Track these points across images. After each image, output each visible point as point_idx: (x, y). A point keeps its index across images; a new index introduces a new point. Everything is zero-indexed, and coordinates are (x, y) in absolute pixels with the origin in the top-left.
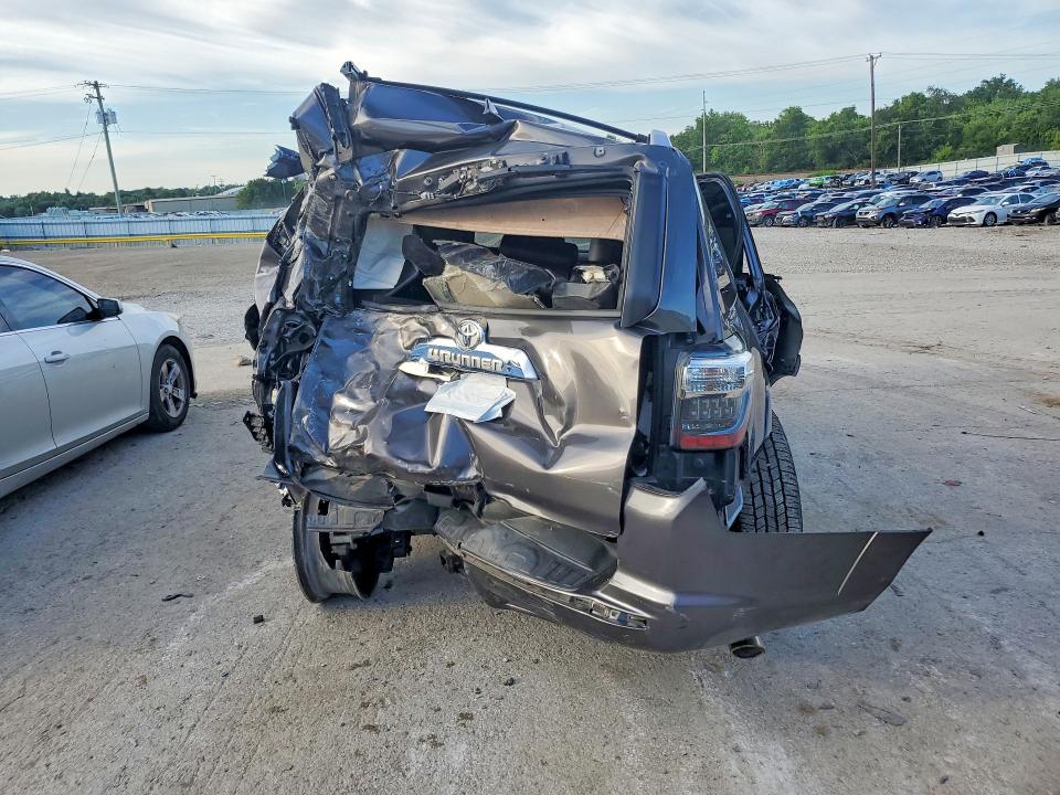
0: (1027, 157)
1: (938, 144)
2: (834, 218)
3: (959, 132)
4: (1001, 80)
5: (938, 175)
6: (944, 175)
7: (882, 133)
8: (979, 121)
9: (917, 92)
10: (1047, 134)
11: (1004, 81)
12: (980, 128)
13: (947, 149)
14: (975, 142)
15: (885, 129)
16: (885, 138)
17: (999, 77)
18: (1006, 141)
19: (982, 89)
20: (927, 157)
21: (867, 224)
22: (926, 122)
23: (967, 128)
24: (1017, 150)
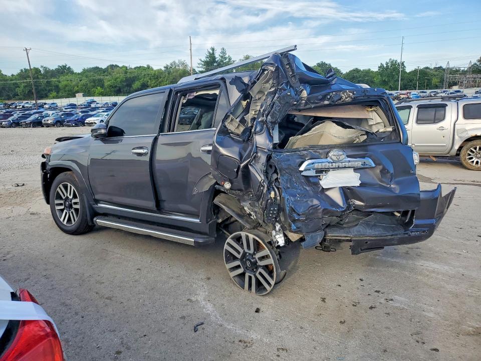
0: (89, 99)
1: (50, 91)
2: (31, 123)
3: (57, 87)
4: (65, 66)
5: (56, 105)
6: (58, 105)
7: (23, 84)
8: (65, 83)
9: (36, 67)
10: (92, 90)
11: (67, 67)
12: (66, 86)
13: (54, 94)
14: (65, 91)
15: (24, 82)
16: (25, 87)
17: (64, 65)
18: (78, 92)
19: (58, 69)
20: (46, 96)
21: (48, 126)
22: (43, 81)
23: (60, 85)
24: (84, 96)
